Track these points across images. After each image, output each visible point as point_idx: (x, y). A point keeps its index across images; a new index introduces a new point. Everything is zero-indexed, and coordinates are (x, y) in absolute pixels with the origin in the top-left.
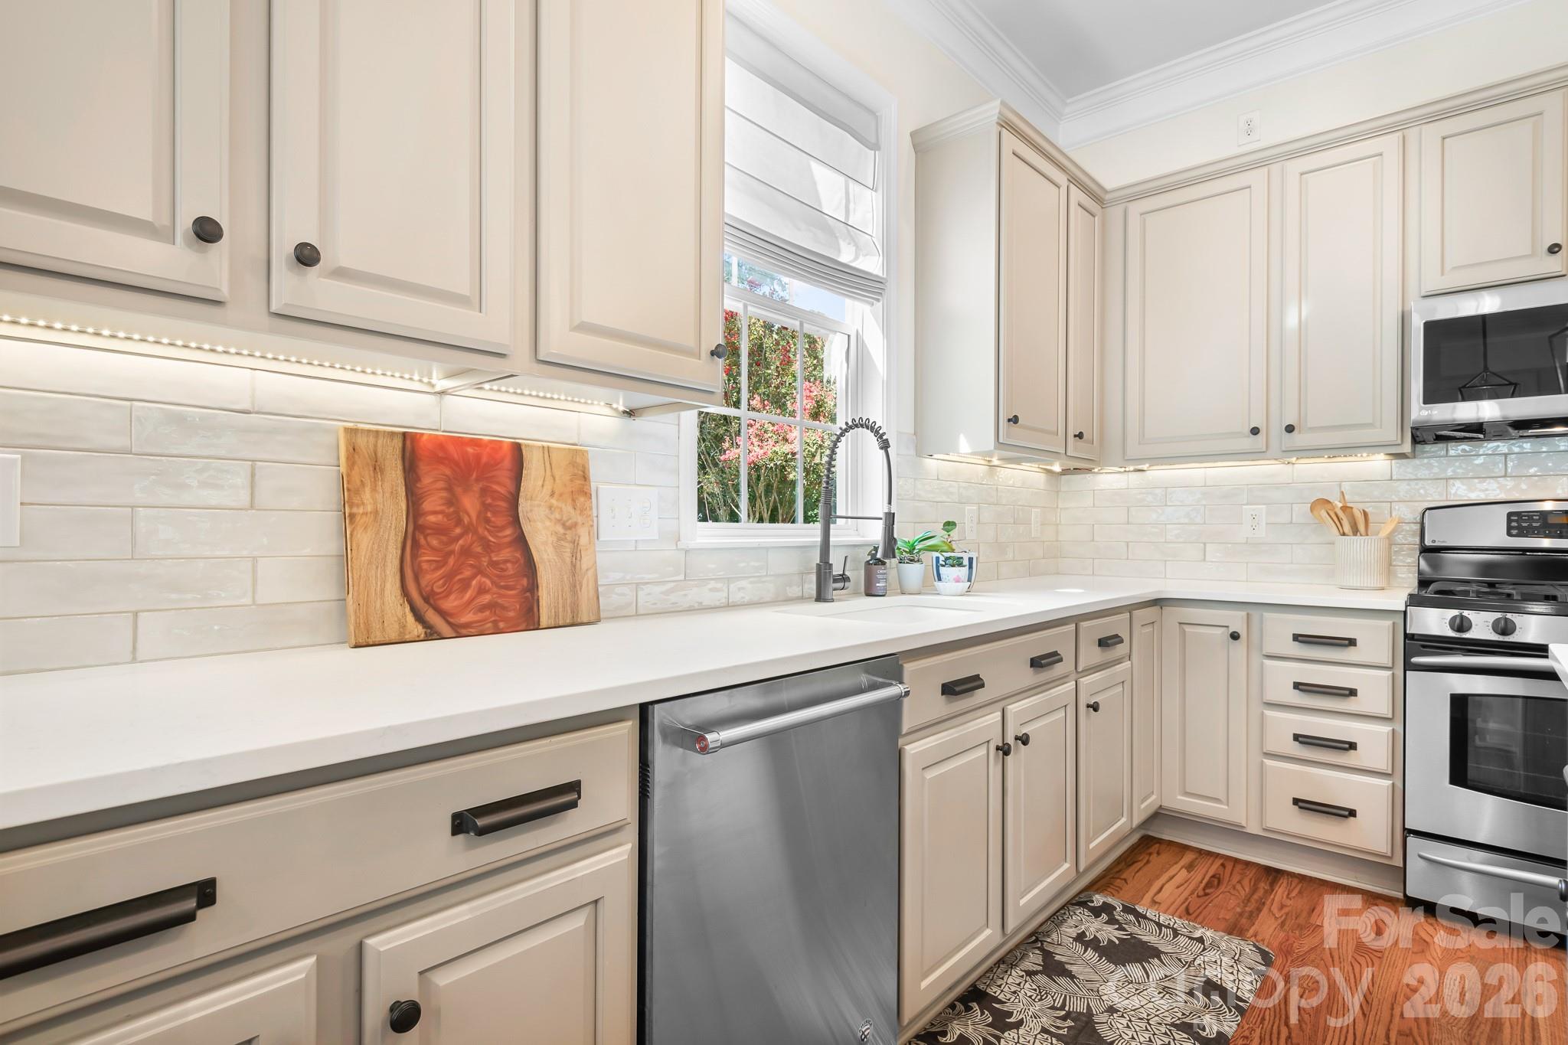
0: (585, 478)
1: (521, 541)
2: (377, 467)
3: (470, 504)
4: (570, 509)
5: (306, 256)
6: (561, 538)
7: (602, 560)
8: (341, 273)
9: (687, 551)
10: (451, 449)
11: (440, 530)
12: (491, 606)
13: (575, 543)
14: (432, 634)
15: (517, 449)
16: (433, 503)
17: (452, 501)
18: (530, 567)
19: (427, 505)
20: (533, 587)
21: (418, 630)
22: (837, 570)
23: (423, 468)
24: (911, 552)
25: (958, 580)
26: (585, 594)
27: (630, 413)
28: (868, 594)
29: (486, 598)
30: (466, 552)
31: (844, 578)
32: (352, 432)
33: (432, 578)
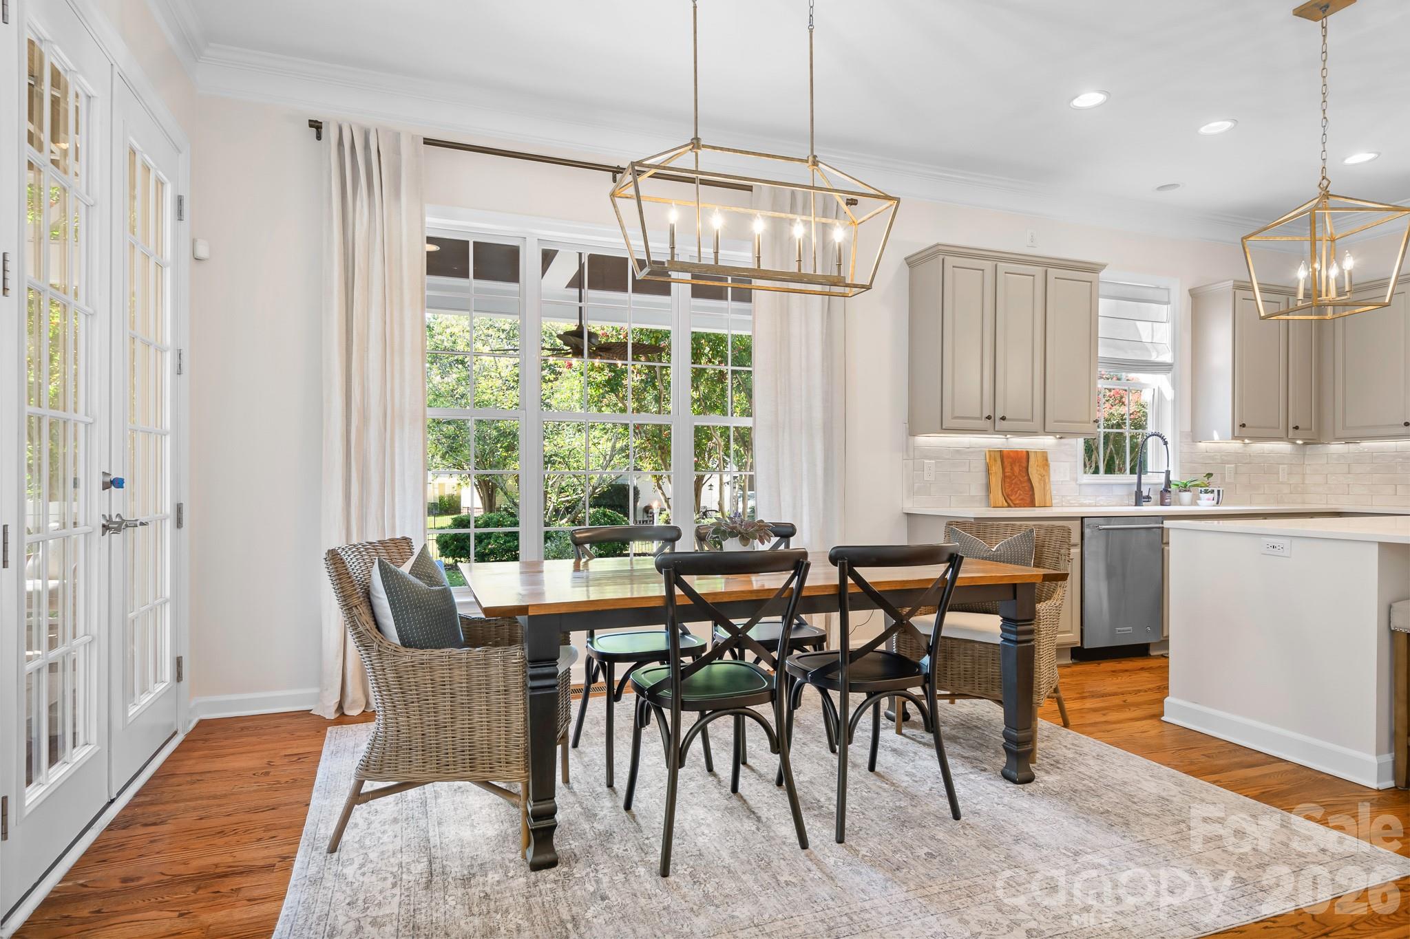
0: (1047, 460)
1: (1029, 480)
2: (995, 460)
3: (1016, 469)
4: (1042, 470)
5: (1003, 418)
6: (1041, 480)
7: (1052, 487)
8: (1010, 420)
9: (1080, 485)
10: (1011, 454)
11: (1010, 477)
12: (1022, 499)
13: (1044, 481)
14: (1009, 506)
15: (1028, 452)
16: (1008, 469)
17: (1012, 469)
18: (1032, 488)
19: (1006, 471)
20: (1033, 494)
21: (1006, 504)
22: (1145, 493)
23: (1005, 460)
24: (1185, 487)
25: (1209, 499)
26: (1048, 497)
27: (1061, 438)
28: (1162, 505)
29: (1021, 497)
30: (1016, 483)
31: (1148, 497)
32: (989, 451)
33: (1008, 490)
